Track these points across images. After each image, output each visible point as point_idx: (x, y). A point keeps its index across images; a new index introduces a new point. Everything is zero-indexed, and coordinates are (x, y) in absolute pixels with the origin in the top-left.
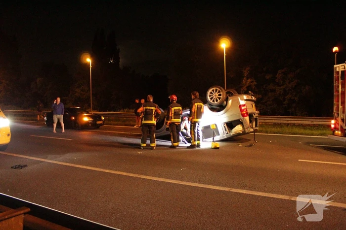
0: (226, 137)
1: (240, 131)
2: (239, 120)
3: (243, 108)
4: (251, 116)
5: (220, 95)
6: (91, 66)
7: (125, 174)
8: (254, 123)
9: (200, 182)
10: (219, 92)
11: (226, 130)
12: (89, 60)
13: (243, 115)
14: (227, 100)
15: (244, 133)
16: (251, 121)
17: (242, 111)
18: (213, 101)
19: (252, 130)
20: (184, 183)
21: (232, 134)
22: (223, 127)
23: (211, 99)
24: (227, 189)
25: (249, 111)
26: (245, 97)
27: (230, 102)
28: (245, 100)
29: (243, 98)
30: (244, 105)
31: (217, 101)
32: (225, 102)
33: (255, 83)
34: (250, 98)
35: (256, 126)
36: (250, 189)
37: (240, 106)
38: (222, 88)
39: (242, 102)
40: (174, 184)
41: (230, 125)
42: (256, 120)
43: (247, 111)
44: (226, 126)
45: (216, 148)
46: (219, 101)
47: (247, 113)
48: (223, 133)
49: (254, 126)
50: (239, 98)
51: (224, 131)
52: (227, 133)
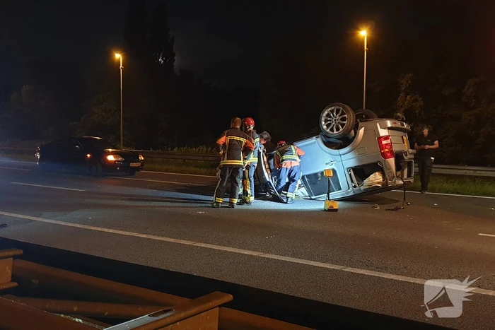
0: (352, 194)
1: (378, 183)
2: (376, 164)
3: (384, 142)
4: (399, 157)
5: (344, 119)
6: (121, 66)
7: (172, 240)
8: (406, 171)
9: (294, 256)
10: (343, 114)
11: (352, 182)
12: (118, 56)
13: (384, 156)
14: (356, 128)
15: (385, 187)
16: (399, 168)
17: (382, 147)
18: (332, 130)
19: (401, 182)
20: (267, 256)
21: (362, 188)
22: (348, 176)
23: (328, 126)
24: (337, 267)
25: (396, 148)
26: (389, 124)
27: (362, 131)
28: (389, 129)
29: (386, 124)
30: (386, 138)
31: (338, 129)
32: (353, 132)
33: (421, 103)
34: (398, 124)
35: (409, 175)
36: (378, 269)
37: (380, 139)
38: (347, 106)
39: (383, 133)
40: (252, 256)
41: (360, 172)
42: (409, 164)
43: (391, 147)
44: (353, 175)
45: (331, 210)
46: (341, 130)
47: (391, 152)
48: (346, 186)
49: (405, 176)
50: (378, 124)
51: (350, 182)
52: (355, 187)
